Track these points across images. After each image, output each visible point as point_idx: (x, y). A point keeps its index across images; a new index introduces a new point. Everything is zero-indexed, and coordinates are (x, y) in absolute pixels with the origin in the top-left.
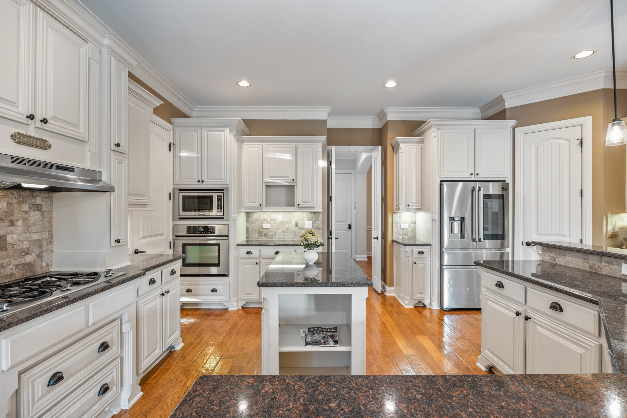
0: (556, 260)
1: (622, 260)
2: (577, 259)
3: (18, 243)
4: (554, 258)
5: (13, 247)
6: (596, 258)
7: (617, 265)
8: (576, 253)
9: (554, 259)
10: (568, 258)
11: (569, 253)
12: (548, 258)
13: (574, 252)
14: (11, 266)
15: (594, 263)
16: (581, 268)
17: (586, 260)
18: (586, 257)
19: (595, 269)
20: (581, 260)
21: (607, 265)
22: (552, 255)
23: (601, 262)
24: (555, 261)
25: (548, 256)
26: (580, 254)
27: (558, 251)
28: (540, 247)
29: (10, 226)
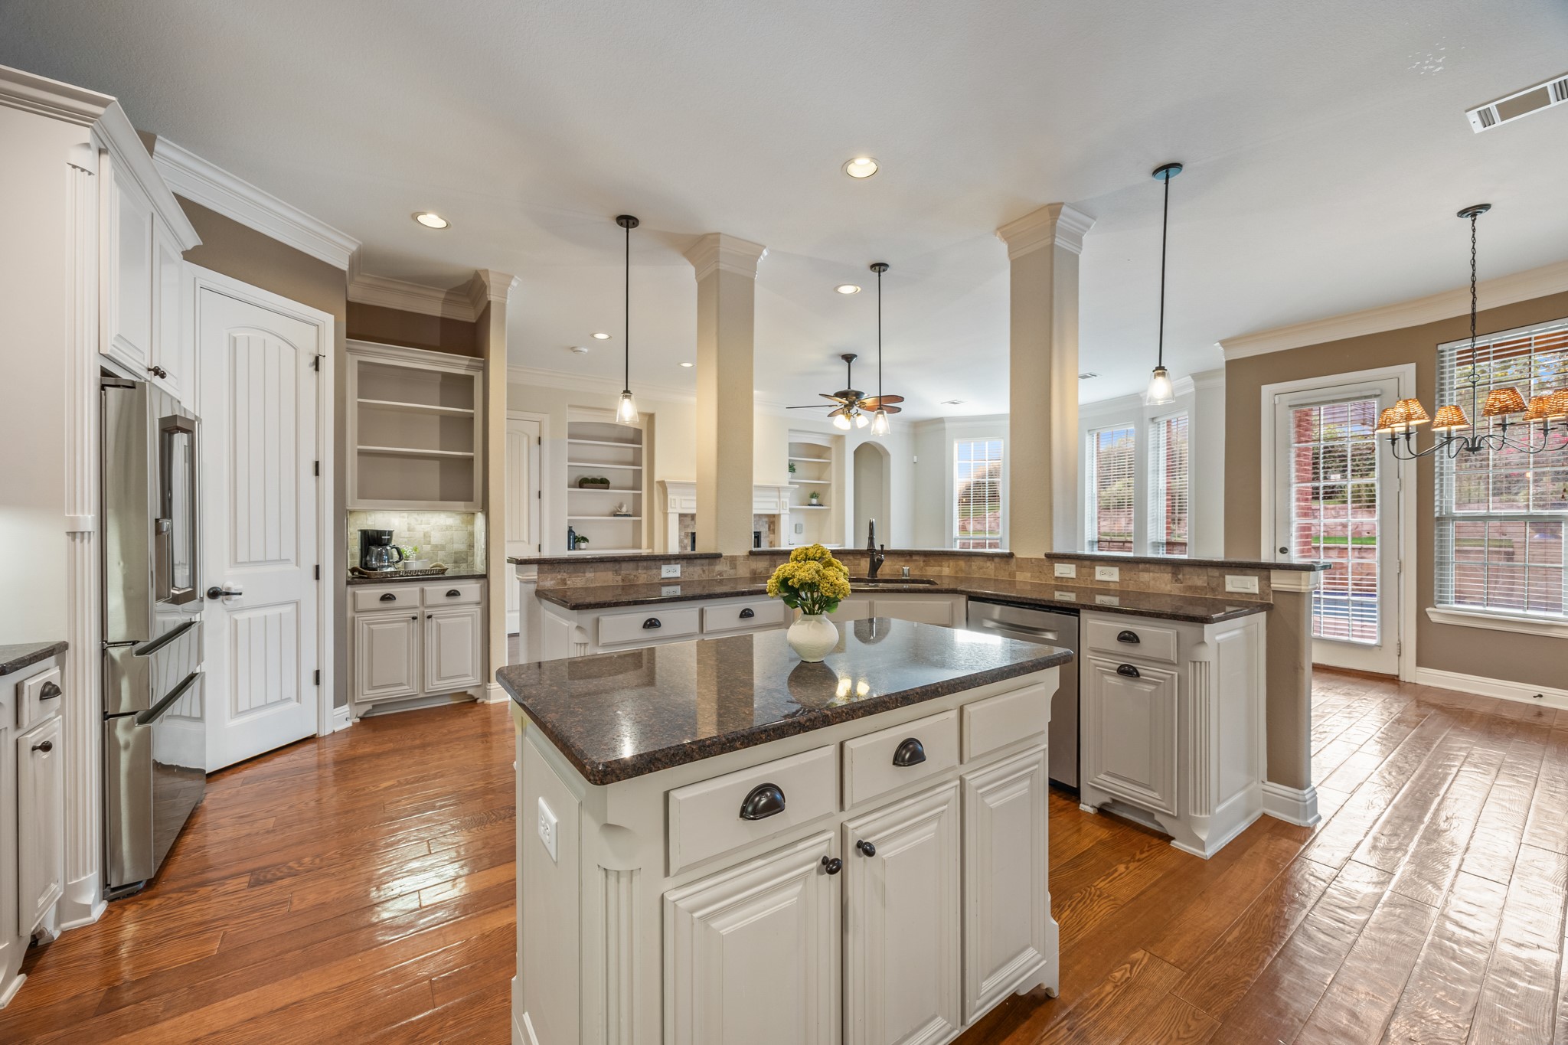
0: (568, 582)
1: (662, 562)
2: (605, 573)
4: (565, 580)
6: (632, 565)
7: (656, 568)
8: (603, 565)
9: (564, 582)
10: (589, 575)
11: (591, 567)
12: (552, 582)
13: (599, 564)
15: (628, 572)
16: (611, 584)
17: (617, 572)
18: (617, 567)
19: (630, 580)
20: (610, 573)
21: (645, 571)
22: (559, 577)
23: (638, 570)
24: (566, 584)
25: (551, 580)
26: (609, 565)
27: (571, 567)
28: (535, 567)
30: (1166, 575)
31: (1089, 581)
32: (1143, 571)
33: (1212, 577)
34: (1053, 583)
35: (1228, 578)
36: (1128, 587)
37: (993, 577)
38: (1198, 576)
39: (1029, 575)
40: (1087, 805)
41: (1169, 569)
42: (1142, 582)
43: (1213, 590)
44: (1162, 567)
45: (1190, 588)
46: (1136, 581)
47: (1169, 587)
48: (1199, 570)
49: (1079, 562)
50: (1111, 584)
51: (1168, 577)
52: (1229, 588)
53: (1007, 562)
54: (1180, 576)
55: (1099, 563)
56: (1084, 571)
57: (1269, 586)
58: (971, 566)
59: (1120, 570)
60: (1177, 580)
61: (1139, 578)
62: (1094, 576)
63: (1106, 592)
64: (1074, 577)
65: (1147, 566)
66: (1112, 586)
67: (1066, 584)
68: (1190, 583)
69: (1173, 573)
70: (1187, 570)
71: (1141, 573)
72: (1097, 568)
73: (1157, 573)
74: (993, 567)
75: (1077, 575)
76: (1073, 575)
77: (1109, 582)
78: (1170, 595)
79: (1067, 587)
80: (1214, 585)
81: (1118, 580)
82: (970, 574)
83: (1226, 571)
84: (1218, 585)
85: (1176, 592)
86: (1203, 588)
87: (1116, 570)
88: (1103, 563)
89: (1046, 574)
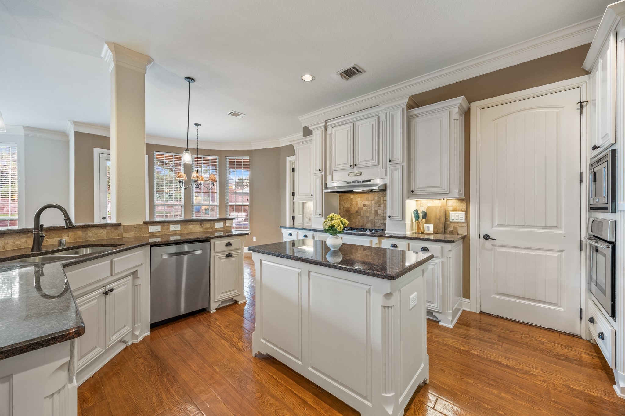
3: (382, 214)
5: (380, 215)
14: (379, 223)
29: (379, 206)
30: (198, 225)
31: (167, 232)
32: (190, 224)
33: (212, 224)
34: (148, 235)
35: (216, 224)
36: (184, 231)
37: (105, 238)
38: (208, 224)
39: (133, 233)
40: (213, 310)
41: (199, 223)
42: (189, 229)
43: (212, 228)
44: (197, 223)
45: (206, 228)
46: (187, 229)
47: (199, 229)
48: (208, 222)
49: (162, 224)
50: (177, 231)
51: (198, 226)
52: (216, 227)
53: (116, 228)
54: (202, 225)
55: (172, 224)
56: (165, 228)
57: (226, 225)
58: (87, 234)
59: (181, 225)
60: (202, 227)
61: (188, 227)
62: (170, 229)
63: (175, 235)
64: (160, 231)
65: (192, 223)
66: (178, 232)
67: (155, 235)
68: (205, 227)
69: (200, 224)
70: (205, 222)
71: (189, 226)
72: (171, 226)
73: (195, 225)
74: (105, 232)
75: (161, 230)
76: (159, 230)
77: (176, 231)
78: (199, 232)
79: (156, 236)
80: (212, 227)
81: (180, 229)
82: (86, 238)
83: (216, 222)
84: (213, 226)
85: (201, 231)
86: (209, 228)
87: (179, 226)
88: (174, 223)
89: (143, 232)
